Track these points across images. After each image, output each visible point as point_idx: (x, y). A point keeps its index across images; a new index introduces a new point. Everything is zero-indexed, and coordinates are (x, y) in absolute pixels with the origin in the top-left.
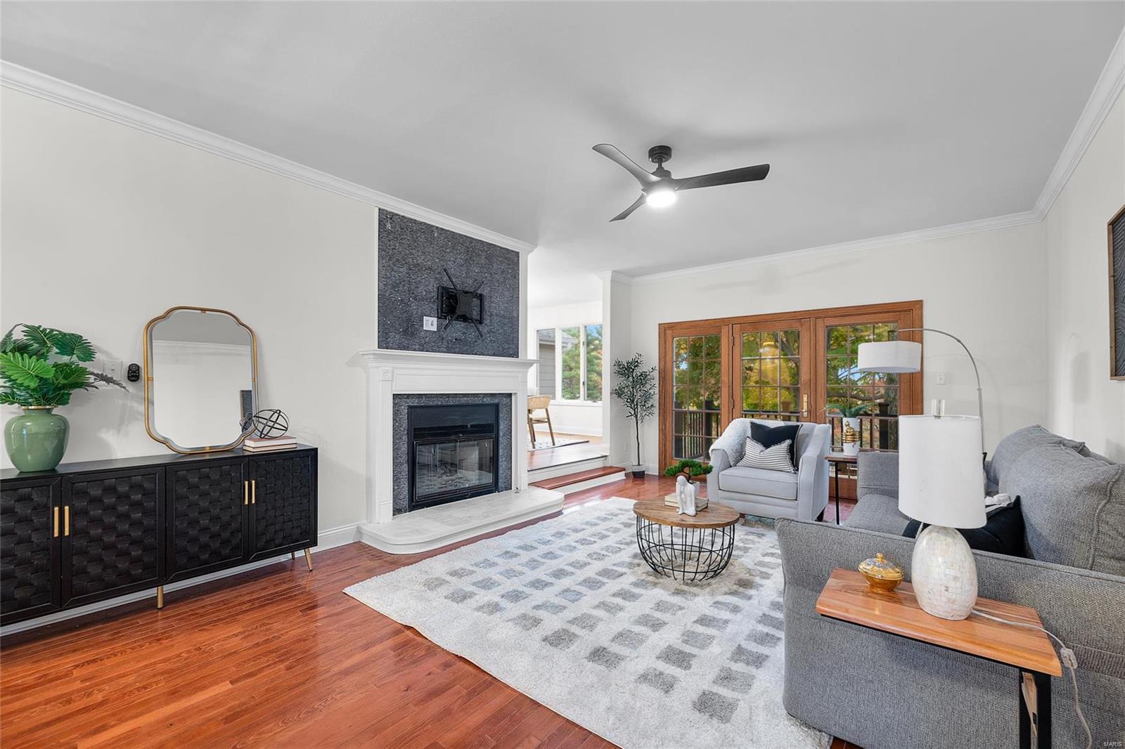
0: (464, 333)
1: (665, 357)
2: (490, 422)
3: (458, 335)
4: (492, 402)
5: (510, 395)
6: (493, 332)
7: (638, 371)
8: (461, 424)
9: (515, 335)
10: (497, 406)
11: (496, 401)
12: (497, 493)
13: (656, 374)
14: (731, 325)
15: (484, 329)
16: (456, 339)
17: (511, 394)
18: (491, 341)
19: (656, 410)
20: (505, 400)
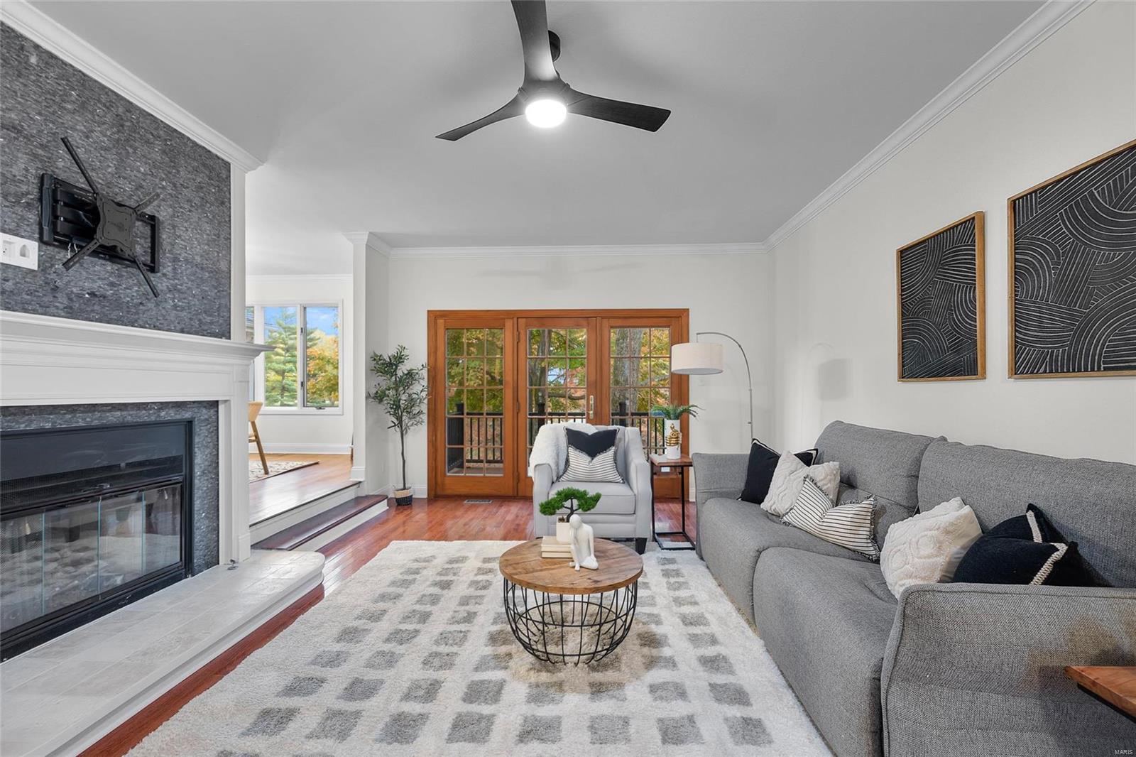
0: (112, 284)
1: (436, 352)
2: (174, 453)
3: (98, 285)
4: (178, 417)
5: (215, 404)
6: (179, 291)
7: (402, 369)
8: (105, 463)
9: (223, 302)
10: (189, 424)
11: (187, 415)
12: (190, 578)
13: (425, 373)
14: (515, 319)
15: (157, 280)
16: (93, 294)
17: (217, 402)
18: (175, 307)
19: (425, 417)
20: (205, 413)
